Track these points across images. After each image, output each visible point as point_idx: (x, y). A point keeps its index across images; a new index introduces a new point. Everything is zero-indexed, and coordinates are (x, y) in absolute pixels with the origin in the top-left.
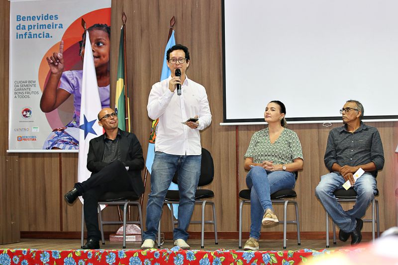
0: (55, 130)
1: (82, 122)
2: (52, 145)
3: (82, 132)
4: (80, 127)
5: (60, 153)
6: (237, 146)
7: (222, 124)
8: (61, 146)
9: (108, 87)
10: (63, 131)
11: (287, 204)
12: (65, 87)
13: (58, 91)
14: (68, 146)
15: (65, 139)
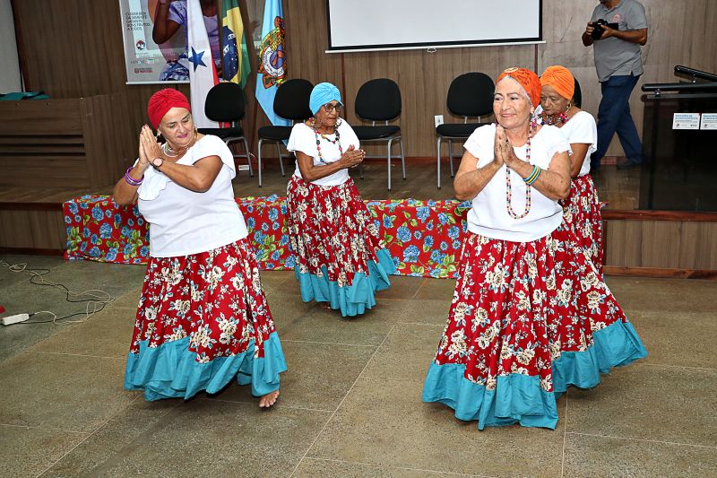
0: (169, 62)
1: (190, 55)
2: (168, 76)
3: (192, 64)
4: (190, 60)
5: (177, 84)
6: (343, 74)
7: (327, 52)
8: (176, 77)
9: (215, 17)
10: (176, 62)
11: (391, 145)
12: (175, 18)
13: (168, 22)
14: (182, 77)
15: (179, 70)
